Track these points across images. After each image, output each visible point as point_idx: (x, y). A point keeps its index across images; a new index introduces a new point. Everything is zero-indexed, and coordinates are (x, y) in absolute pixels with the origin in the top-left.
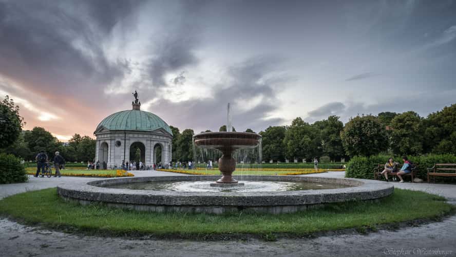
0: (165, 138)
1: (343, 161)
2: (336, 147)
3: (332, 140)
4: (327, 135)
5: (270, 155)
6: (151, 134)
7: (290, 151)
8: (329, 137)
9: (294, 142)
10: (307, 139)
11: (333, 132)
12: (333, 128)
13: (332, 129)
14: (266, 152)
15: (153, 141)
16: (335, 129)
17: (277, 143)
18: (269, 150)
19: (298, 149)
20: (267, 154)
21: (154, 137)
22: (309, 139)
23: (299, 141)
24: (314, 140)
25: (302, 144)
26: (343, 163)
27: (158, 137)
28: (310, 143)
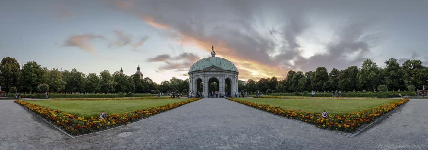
0: (219, 73)
1: (399, 91)
2: (394, 80)
3: (391, 74)
4: (388, 72)
5: (346, 86)
6: (205, 72)
7: (360, 83)
8: (390, 73)
9: (364, 76)
10: (373, 74)
11: (393, 69)
12: (393, 66)
13: (391, 67)
14: (343, 84)
15: (208, 76)
16: (394, 67)
17: (353, 77)
18: (345, 82)
19: (366, 81)
20: (344, 85)
21: (208, 73)
22: (375, 74)
23: (368, 76)
24: (379, 75)
25: (370, 78)
26: (398, 92)
27: (212, 73)
28: (375, 76)
